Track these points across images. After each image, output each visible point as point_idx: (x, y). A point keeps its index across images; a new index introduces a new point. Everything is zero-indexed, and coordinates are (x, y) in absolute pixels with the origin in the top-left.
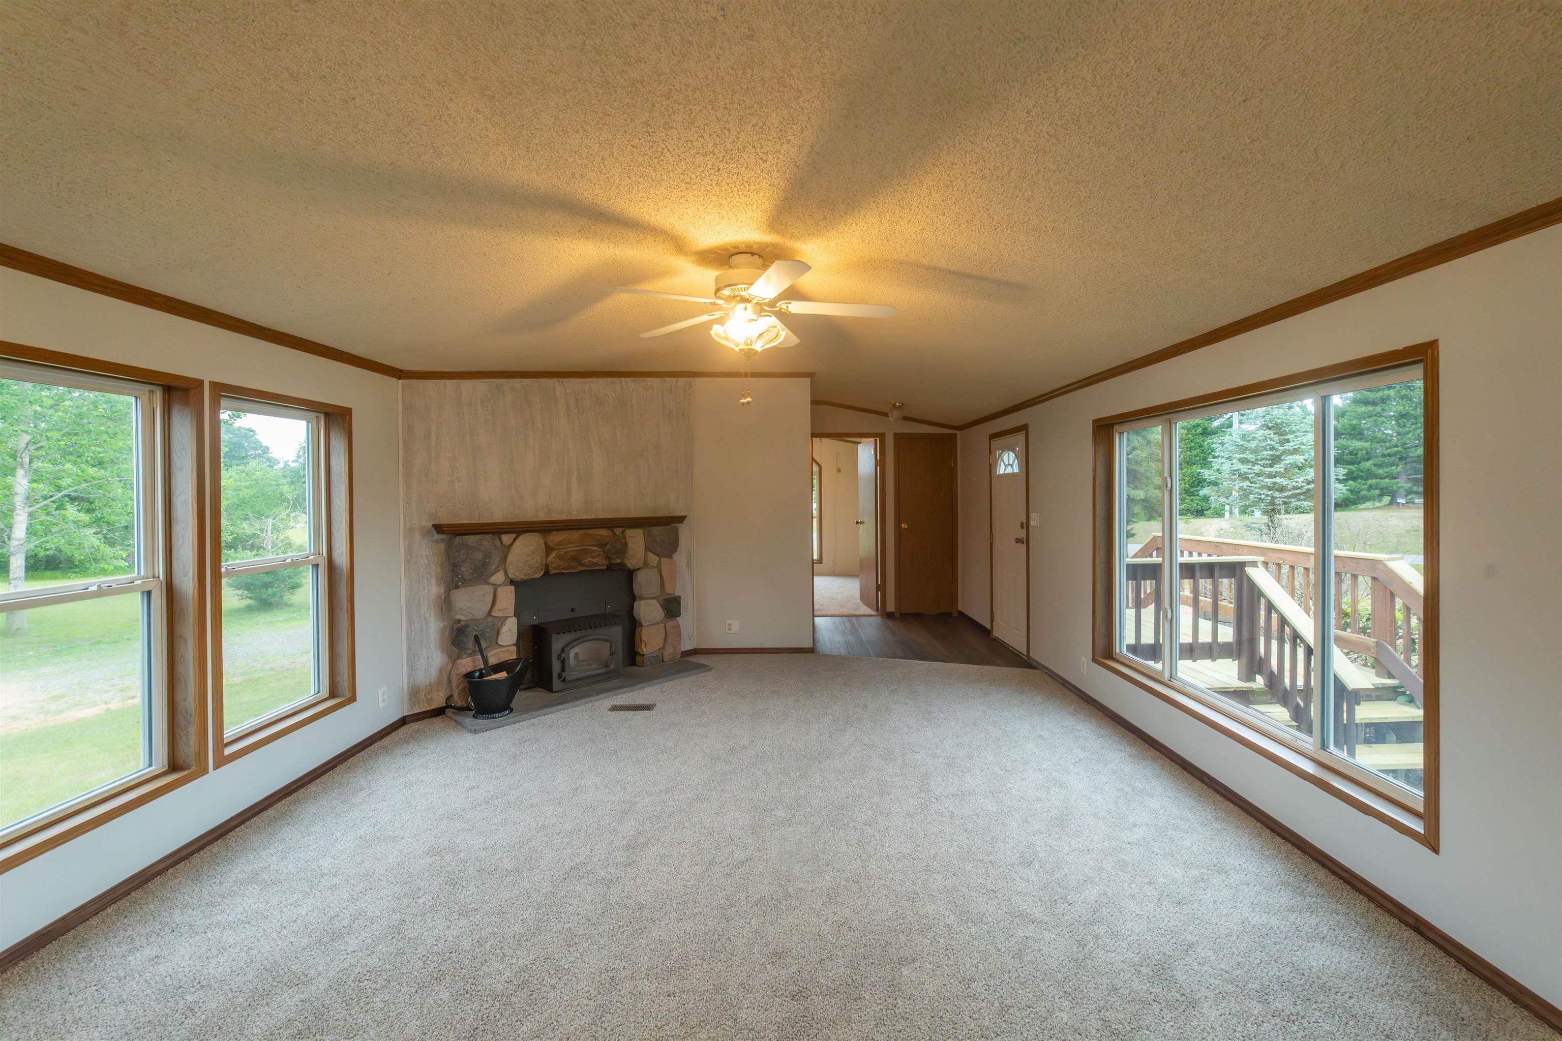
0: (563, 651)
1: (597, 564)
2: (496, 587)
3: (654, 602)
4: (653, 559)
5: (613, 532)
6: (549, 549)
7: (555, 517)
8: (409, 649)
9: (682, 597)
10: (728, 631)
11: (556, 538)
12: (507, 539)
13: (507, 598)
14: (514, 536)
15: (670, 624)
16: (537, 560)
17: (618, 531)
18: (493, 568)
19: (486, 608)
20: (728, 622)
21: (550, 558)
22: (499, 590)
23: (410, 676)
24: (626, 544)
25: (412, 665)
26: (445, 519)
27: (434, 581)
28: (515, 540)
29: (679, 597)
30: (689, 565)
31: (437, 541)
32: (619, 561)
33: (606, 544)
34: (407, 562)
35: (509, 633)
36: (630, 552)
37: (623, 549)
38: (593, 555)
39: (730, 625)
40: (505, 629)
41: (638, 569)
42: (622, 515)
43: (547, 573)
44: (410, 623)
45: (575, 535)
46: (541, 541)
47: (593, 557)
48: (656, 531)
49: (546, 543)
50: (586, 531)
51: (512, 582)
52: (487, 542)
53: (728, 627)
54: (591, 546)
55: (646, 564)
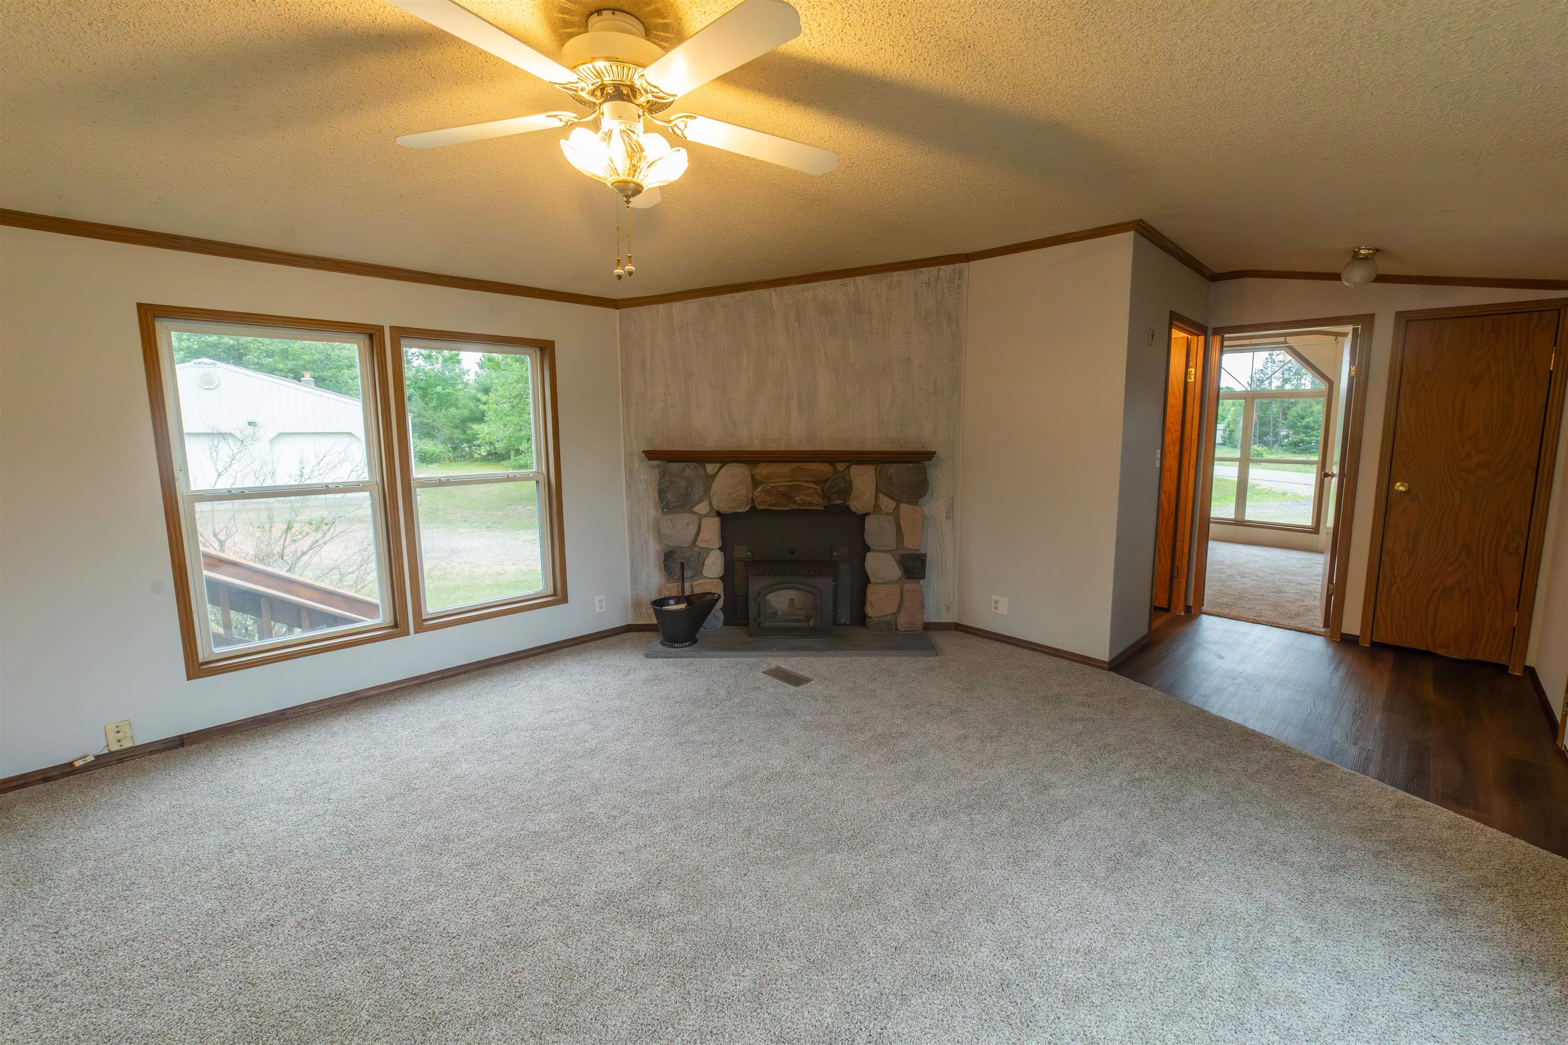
0: (759, 595)
1: (810, 504)
2: (701, 517)
3: (889, 556)
4: (887, 503)
5: (835, 467)
6: (756, 483)
7: (773, 447)
8: (632, 564)
9: (929, 557)
10: (993, 610)
11: (764, 470)
12: (711, 468)
13: (711, 532)
14: (718, 465)
15: (909, 586)
16: (743, 492)
17: (841, 467)
18: (697, 497)
19: (691, 537)
20: (995, 597)
21: (756, 493)
22: (704, 521)
23: (633, 590)
24: (851, 482)
25: (634, 581)
26: (660, 445)
27: (652, 506)
28: (720, 469)
29: (925, 555)
30: (950, 515)
31: (653, 467)
32: (839, 502)
33: (826, 481)
34: (628, 486)
35: (714, 565)
36: (855, 493)
37: (846, 490)
38: (807, 492)
39: (997, 602)
40: (708, 562)
41: (868, 514)
42: (855, 447)
43: (753, 508)
44: (632, 541)
45: (786, 468)
46: (747, 472)
47: (807, 495)
48: (892, 470)
49: (753, 477)
50: (797, 465)
51: (719, 514)
52: (689, 470)
53: (994, 604)
54: (807, 482)
55: (877, 508)
